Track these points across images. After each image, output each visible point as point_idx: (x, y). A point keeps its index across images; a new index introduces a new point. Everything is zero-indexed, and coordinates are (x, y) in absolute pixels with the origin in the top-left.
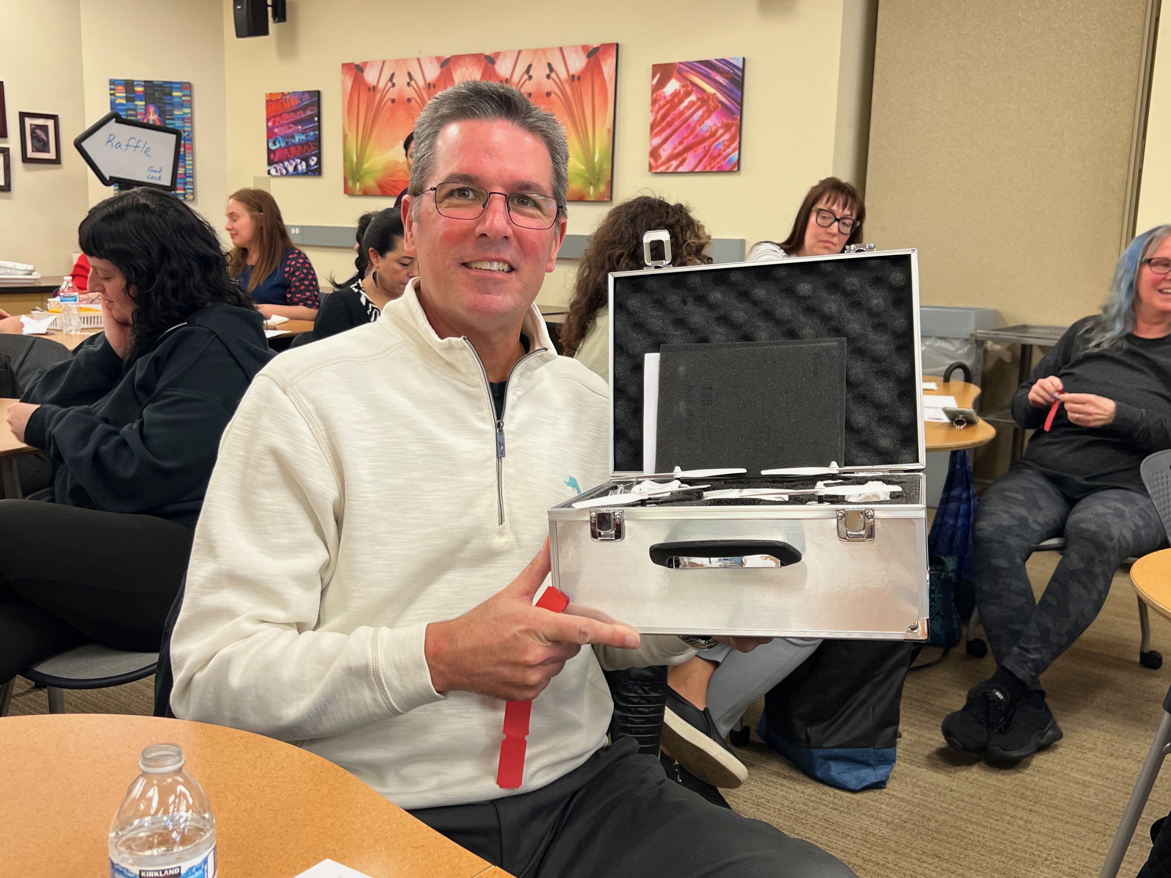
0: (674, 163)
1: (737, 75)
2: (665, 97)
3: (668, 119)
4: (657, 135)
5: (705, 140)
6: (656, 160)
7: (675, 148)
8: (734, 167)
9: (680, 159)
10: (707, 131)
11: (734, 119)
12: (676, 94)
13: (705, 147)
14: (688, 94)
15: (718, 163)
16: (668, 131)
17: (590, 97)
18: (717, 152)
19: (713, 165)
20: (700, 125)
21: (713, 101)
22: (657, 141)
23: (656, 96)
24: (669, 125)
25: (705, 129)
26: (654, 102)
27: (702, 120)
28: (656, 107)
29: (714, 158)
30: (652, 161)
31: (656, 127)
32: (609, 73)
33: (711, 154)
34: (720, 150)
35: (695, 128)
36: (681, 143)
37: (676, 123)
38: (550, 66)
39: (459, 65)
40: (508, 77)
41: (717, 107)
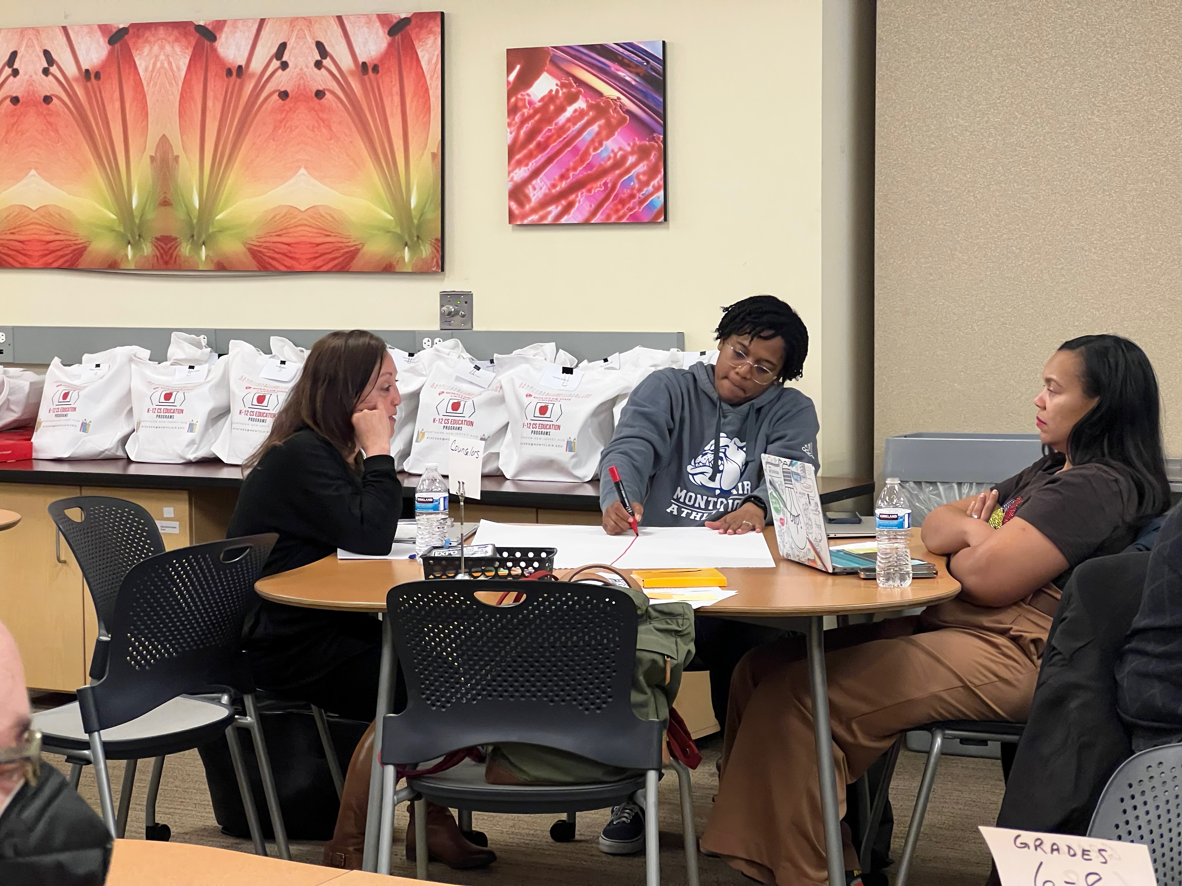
0: (554, 210)
1: (653, 69)
2: (531, 103)
3: (539, 138)
4: (519, 163)
5: (605, 172)
6: (521, 204)
7: (554, 186)
8: (657, 216)
9: (564, 202)
10: (609, 158)
11: (653, 139)
12: (551, 98)
13: (605, 184)
14: (572, 99)
15: (630, 210)
16: (541, 158)
17: (397, 99)
18: (627, 192)
19: (621, 213)
20: (595, 149)
21: (615, 110)
22: (521, 173)
23: (517, 99)
24: (542, 147)
25: (605, 155)
26: (512, 111)
27: (598, 141)
28: (518, 118)
29: (623, 202)
30: (514, 206)
31: (519, 152)
32: (429, 61)
33: (616, 195)
34: (633, 188)
35: (586, 153)
36: (563, 177)
37: (554, 146)
38: (320, 46)
39: (147, 41)
40: (243, 63)
41: (622, 121)
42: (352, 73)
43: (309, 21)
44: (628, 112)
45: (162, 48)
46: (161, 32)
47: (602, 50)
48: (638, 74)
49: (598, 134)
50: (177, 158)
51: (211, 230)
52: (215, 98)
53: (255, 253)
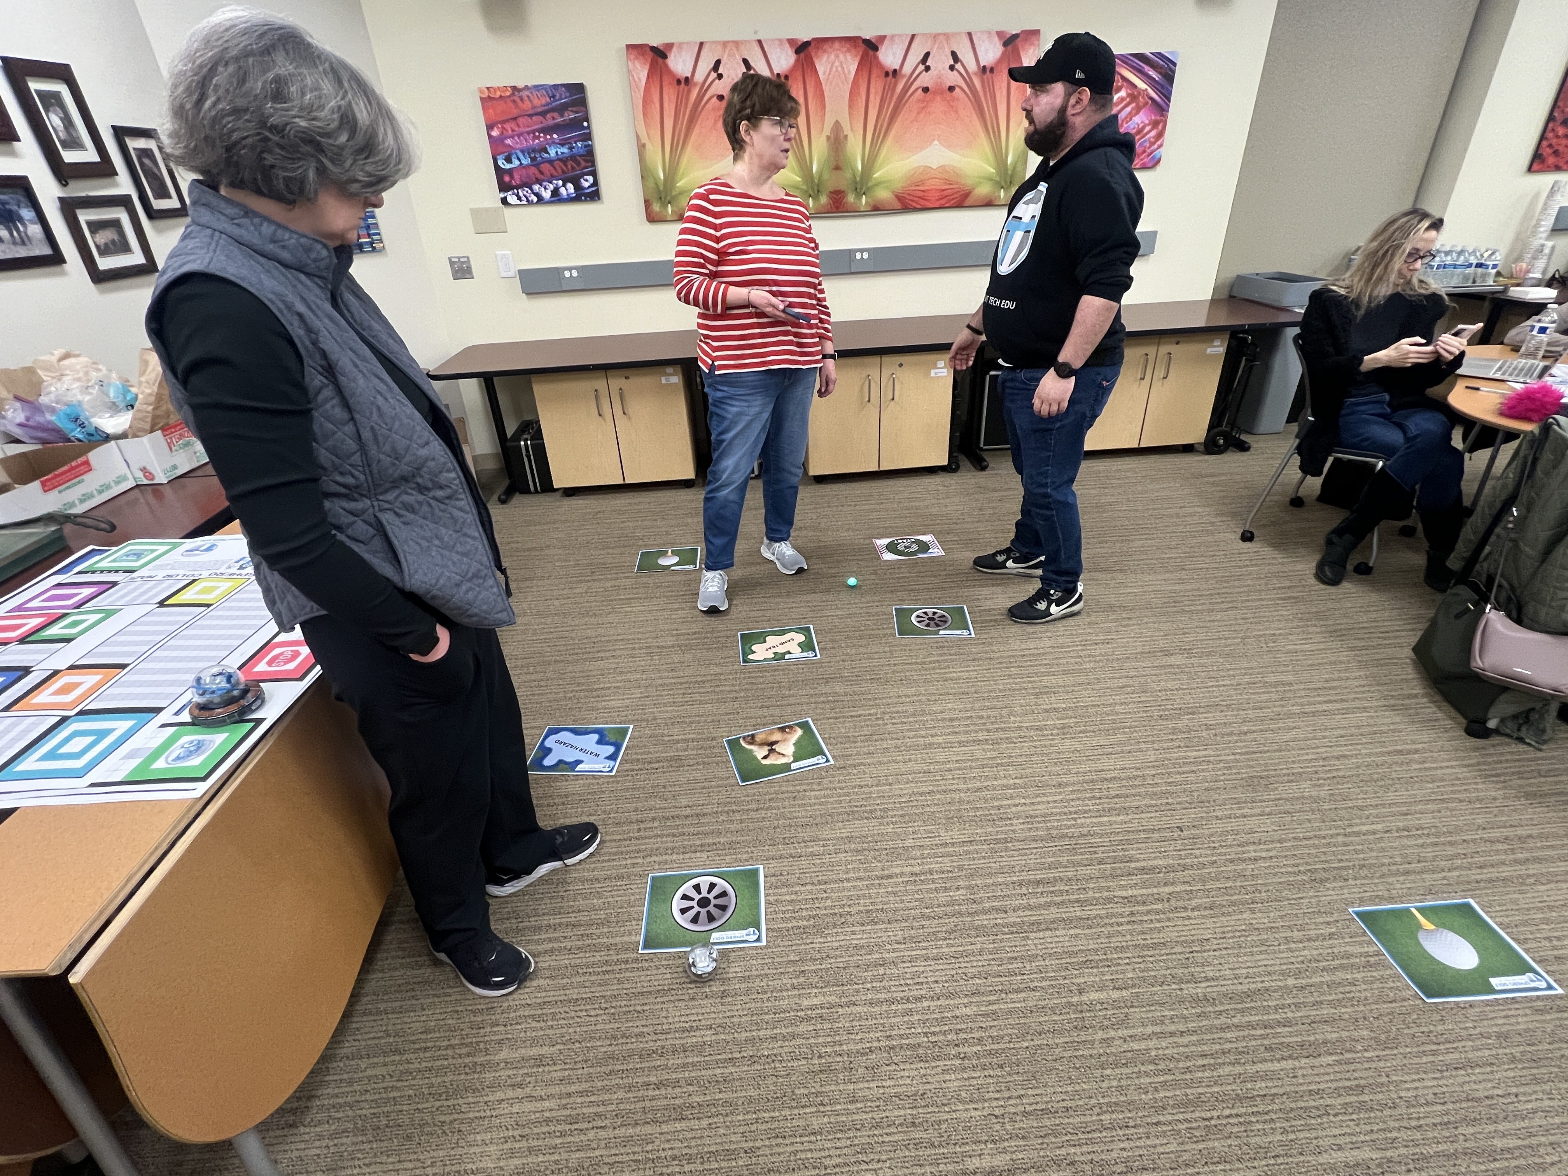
1: (1167, 67)
8: (1156, 163)
11: (1163, 115)
17: (1004, 92)
21: (1143, 97)
25: (1132, 126)
27: (1130, 116)
34: (1145, 147)
38: (954, 54)
39: (825, 51)
40: (897, 67)
41: (1147, 103)
42: (976, 74)
43: (947, 36)
44: (1151, 98)
45: (837, 56)
46: (837, 45)
47: (1141, 57)
48: (1160, 73)
49: (1130, 113)
50: (846, 137)
51: (870, 184)
52: (876, 92)
53: (899, 198)
